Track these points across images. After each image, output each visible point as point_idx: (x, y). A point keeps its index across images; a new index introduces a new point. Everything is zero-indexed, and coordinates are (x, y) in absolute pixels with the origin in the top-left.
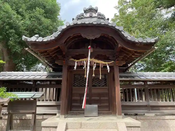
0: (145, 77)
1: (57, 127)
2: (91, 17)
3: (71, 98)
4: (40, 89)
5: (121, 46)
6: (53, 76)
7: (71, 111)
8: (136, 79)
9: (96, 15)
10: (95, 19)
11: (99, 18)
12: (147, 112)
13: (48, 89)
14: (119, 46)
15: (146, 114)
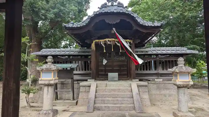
0: (152, 51)
1: (90, 86)
2: (112, 5)
3: (98, 64)
4: (74, 62)
5: (135, 29)
6: (84, 52)
7: (98, 78)
8: (149, 53)
9: (117, 4)
10: (116, 7)
11: (119, 6)
12: (157, 78)
13: (80, 62)
14: (134, 29)
15: (156, 80)
